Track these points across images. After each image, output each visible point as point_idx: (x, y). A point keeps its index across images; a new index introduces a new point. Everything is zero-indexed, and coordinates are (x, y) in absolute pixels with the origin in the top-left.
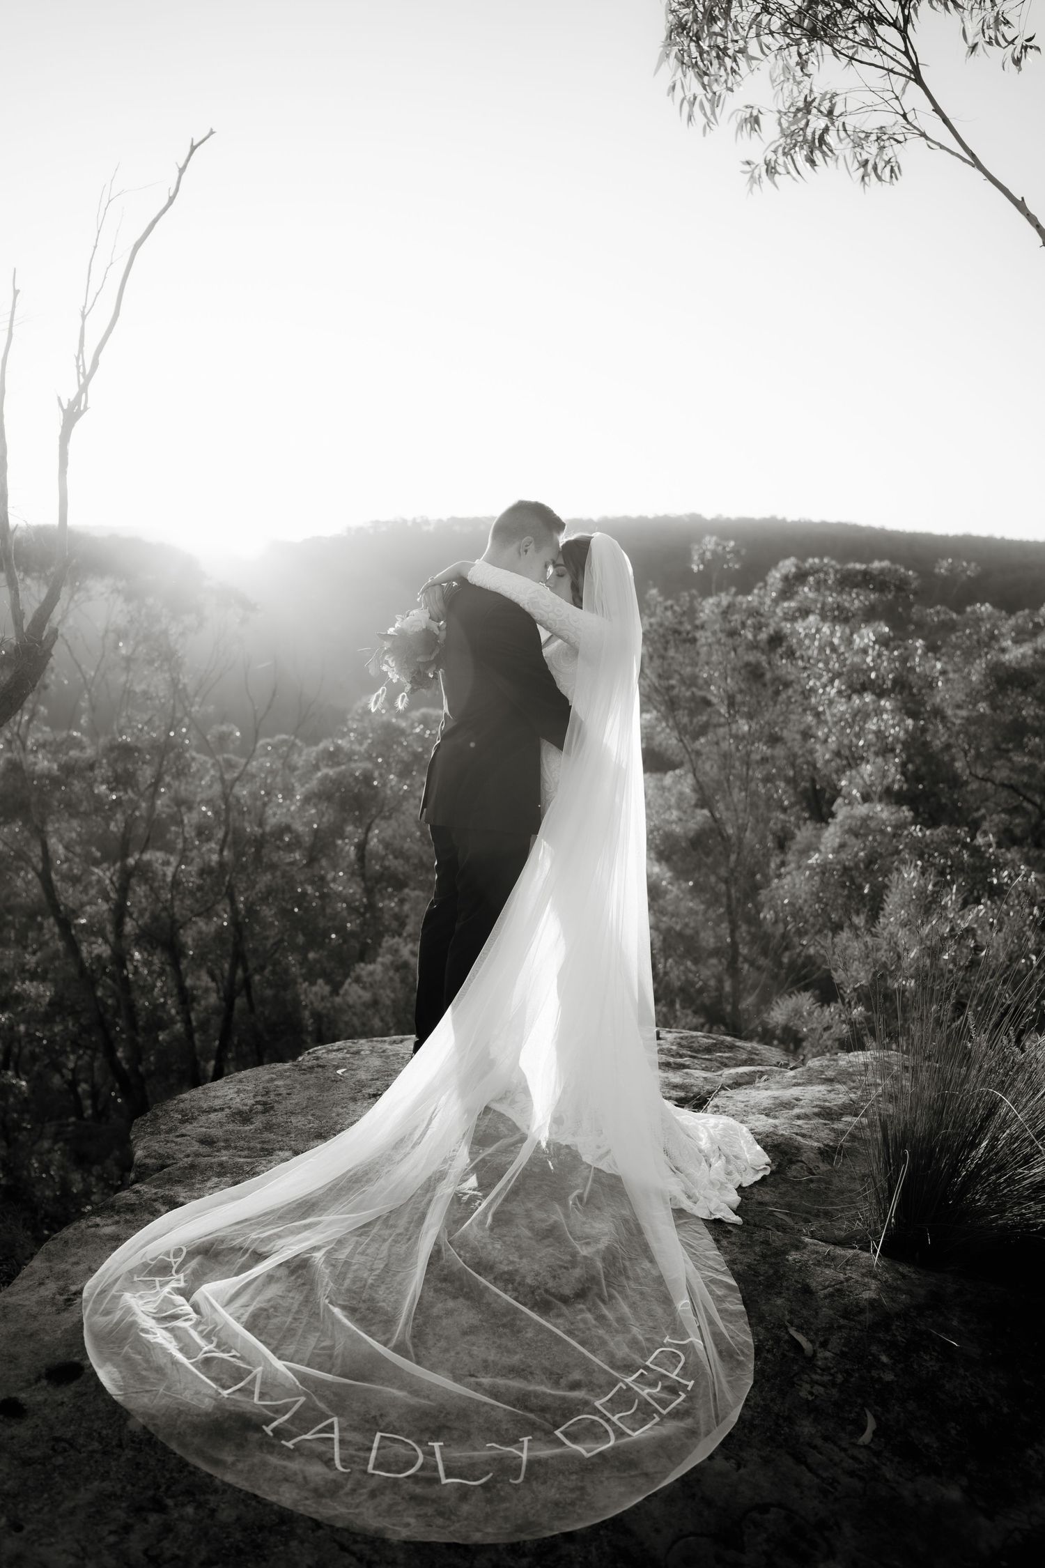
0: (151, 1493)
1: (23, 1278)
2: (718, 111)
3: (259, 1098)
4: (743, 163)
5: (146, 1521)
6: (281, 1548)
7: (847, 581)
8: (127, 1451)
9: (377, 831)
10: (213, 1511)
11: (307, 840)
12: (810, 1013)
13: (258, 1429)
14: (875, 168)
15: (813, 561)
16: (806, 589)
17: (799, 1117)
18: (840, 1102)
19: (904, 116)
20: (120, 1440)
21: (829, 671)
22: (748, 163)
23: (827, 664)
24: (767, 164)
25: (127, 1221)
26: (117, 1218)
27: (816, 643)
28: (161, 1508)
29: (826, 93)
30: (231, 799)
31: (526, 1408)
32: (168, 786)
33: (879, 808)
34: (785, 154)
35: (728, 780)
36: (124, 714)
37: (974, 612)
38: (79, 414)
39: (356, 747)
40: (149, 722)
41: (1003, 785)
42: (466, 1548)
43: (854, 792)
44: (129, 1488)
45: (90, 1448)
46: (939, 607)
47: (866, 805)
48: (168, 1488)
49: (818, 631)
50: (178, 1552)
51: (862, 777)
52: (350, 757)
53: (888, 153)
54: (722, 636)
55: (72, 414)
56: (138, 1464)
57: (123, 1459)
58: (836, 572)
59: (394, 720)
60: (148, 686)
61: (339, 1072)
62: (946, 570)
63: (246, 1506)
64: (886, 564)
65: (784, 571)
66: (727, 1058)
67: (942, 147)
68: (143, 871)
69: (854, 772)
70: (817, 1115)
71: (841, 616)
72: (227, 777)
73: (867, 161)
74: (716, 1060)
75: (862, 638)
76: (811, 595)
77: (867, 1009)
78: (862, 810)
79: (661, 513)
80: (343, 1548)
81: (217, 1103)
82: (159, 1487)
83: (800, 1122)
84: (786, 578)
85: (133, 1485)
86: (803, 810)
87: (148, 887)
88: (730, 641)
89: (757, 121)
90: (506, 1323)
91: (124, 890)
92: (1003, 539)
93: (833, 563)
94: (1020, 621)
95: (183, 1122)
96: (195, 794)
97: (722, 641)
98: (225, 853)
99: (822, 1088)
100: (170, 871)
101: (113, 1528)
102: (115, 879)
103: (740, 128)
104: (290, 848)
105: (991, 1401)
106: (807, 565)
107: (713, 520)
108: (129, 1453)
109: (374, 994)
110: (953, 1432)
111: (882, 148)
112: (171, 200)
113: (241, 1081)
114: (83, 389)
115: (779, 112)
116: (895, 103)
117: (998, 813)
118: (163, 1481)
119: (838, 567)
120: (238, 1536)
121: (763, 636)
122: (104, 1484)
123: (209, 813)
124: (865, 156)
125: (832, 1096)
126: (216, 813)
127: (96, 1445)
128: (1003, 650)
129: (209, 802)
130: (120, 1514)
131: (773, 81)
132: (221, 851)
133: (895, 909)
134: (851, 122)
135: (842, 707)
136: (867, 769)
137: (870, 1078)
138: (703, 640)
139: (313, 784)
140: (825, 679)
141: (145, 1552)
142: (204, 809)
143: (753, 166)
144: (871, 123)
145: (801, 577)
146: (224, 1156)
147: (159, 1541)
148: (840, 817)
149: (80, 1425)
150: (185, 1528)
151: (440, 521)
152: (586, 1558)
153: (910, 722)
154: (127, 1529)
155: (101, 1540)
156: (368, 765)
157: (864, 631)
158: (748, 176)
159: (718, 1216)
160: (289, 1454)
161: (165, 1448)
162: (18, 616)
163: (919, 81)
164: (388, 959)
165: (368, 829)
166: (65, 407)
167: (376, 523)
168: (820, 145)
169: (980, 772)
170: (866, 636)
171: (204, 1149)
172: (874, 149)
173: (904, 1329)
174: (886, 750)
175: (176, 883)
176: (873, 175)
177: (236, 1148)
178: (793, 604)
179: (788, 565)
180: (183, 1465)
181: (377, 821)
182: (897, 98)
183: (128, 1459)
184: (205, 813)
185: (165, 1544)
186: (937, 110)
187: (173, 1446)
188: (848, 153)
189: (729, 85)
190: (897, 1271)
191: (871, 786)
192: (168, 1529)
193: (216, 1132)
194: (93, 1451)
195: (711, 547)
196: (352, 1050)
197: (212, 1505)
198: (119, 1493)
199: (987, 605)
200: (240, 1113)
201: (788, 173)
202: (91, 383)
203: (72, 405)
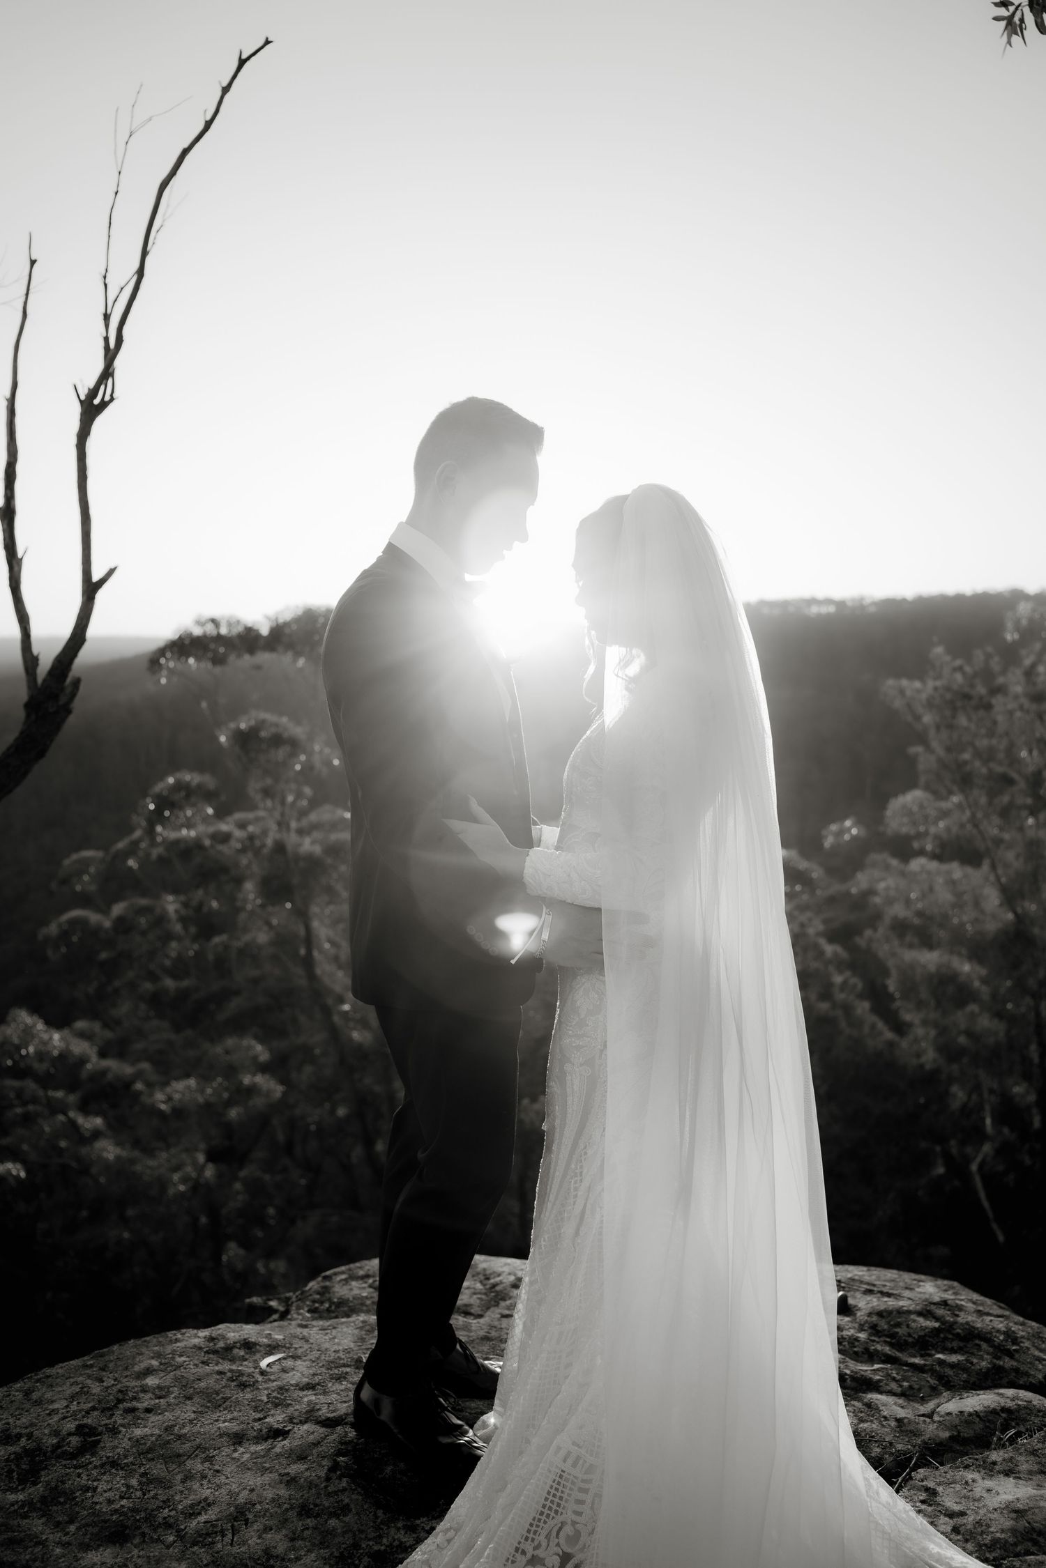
4: (996, 4)
38: (104, 405)
54: (1026, 703)
55: (91, 409)
61: (267, 1361)
66: (952, 1366)
74: (932, 1371)
88: (1034, 707)
112: (208, 125)
138: (1002, 706)
143: (1012, 9)
158: (1004, 23)
162: (30, 660)
166: (83, 398)
195: (1027, 613)
202: (118, 363)
203: (93, 393)
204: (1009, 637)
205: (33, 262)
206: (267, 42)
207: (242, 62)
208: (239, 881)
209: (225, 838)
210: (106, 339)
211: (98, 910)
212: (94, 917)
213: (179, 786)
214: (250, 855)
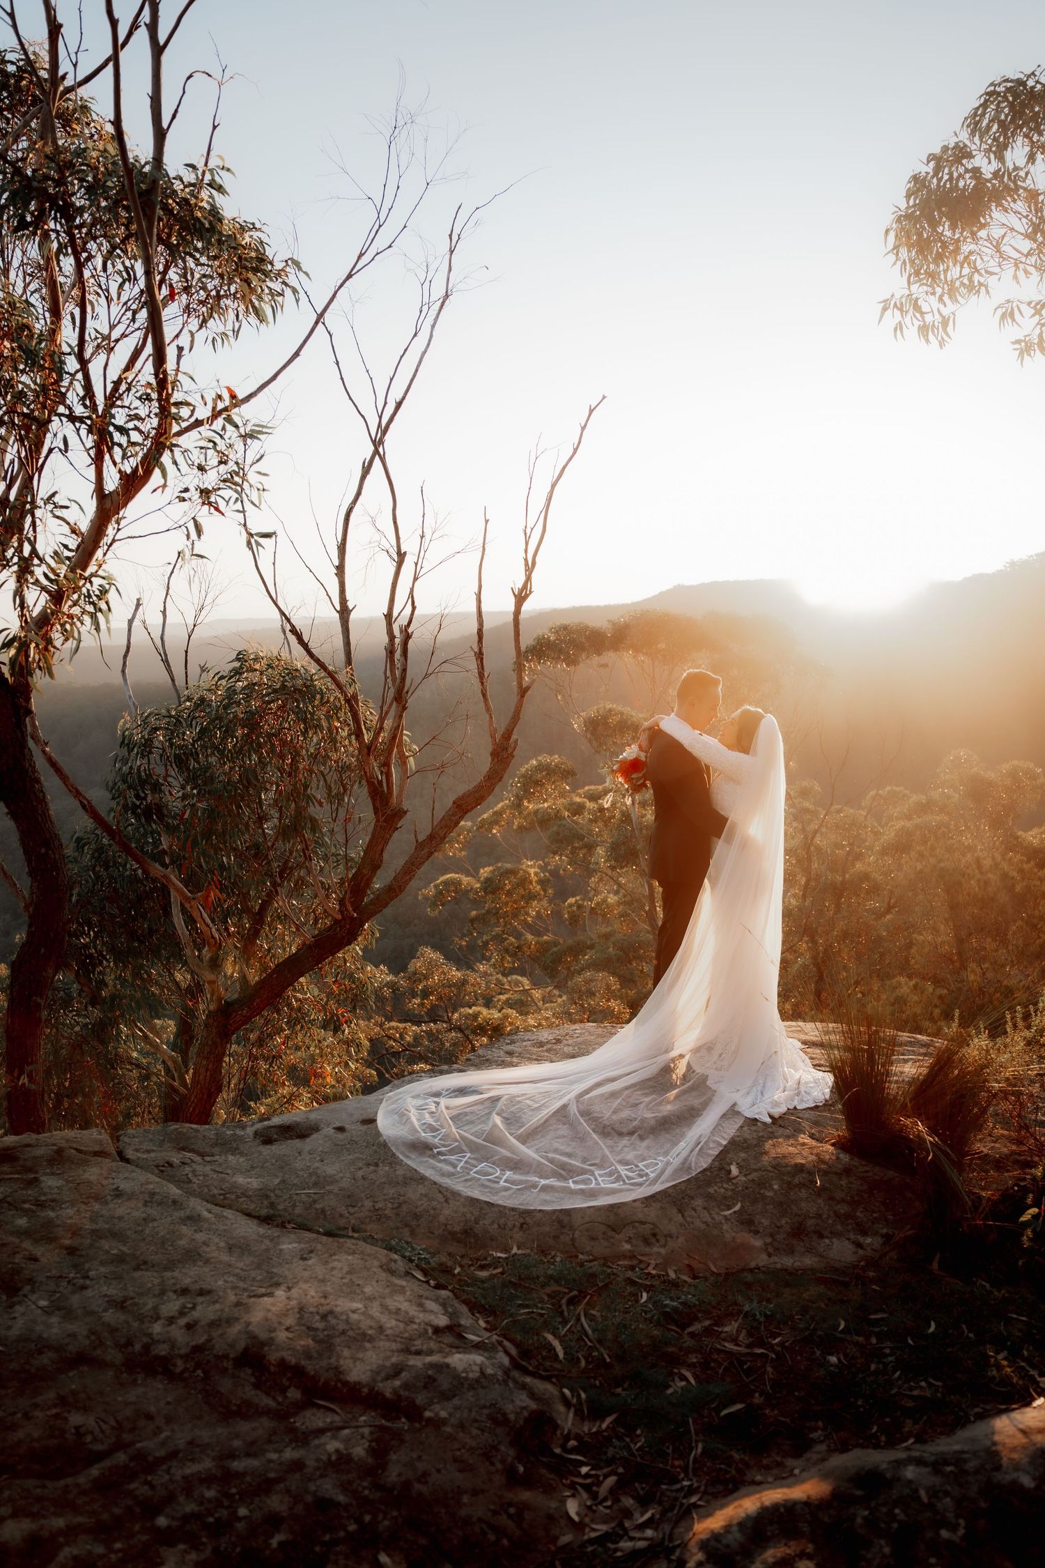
0: (375, 1161)
5: (369, 1168)
13: (431, 1149)
20: (374, 1142)
28: (377, 1166)
30: (812, 849)
31: (563, 1169)
38: (527, 596)
42: (493, 1204)
44: (368, 1157)
45: (360, 1143)
48: (383, 1161)
50: (375, 1178)
55: (520, 599)
56: (376, 1151)
80: (440, 1192)
90: (580, 1138)
112: (575, 451)
114: (528, 579)
154: (360, 1169)
160: (440, 1161)
161: (389, 1149)
162: (492, 732)
180: (394, 1155)
187: (393, 1148)
202: (533, 575)
203: (521, 591)
205: (487, 521)
206: (604, 397)
207: (591, 411)
208: (590, 848)
209: (578, 810)
210: (526, 560)
211: (468, 874)
212: (466, 880)
213: (540, 768)
214: (600, 824)
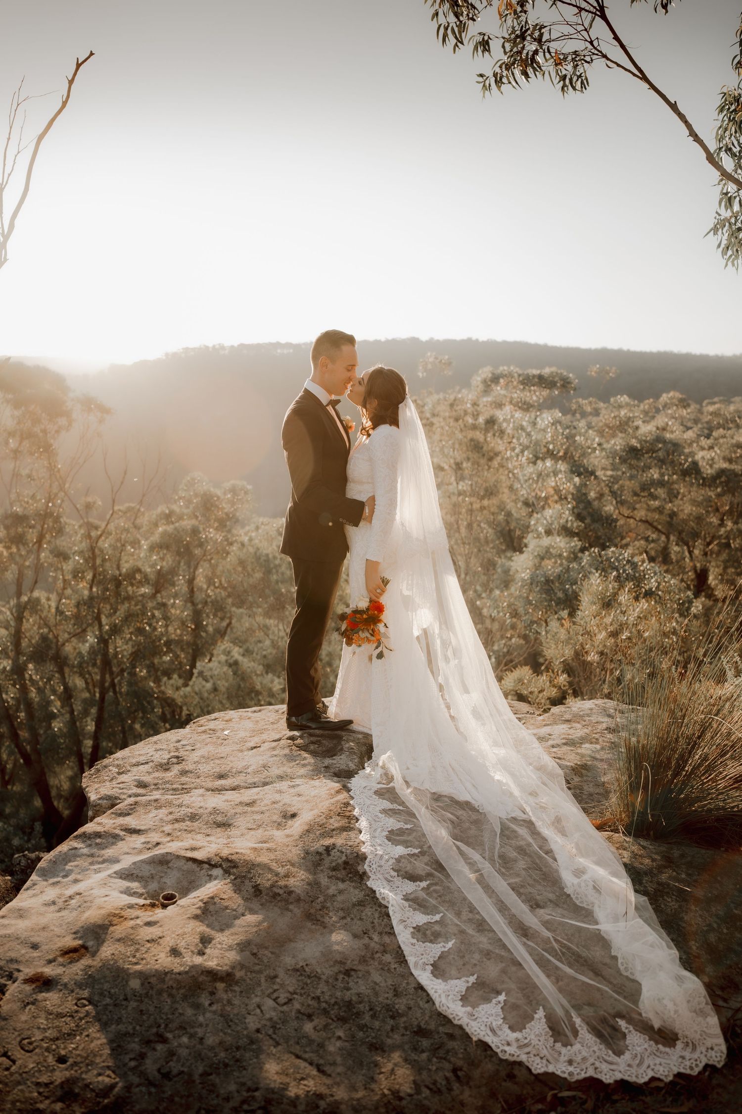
0: (154, 1030)
1: (27, 889)
2: (463, 35)
3: (172, 754)
4: (477, 75)
5: (154, 1049)
6: (255, 1060)
7: (527, 381)
8: (131, 1003)
9: (201, 570)
10: (202, 1039)
11: (152, 577)
12: (530, 681)
14: (571, 80)
15: (503, 369)
16: (499, 388)
17: (553, 746)
18: (579, 735)
19: (591, 43)
20: (125, 995)
21: (520, 445)
22: (481, 76)
23: (518, 439)
24: (495, 75)
25: (97, 844)
26: (89, 842)
27: (511, 425)
28: (164, 1040)
29: (537, 25)
30: (96, 550)
32: (49, 542)
33: (558, 540)
34: (507, 69)
35: (457, 523)
36: (14, 491)
37: (616, 401)
39: (186, 511)
40: (33, 497)
41: (641, 521)
43: (540, 529)
44: (138, 1028)
45: (104, 1003)
46: (591, 399)
47: (550, 538)
48: (167, 1025)
49: (512, 416)
50: (182, 1069)
51: (545, 519)
52: (181, 518)
53: (580, 70)
54: (450, 421)
56: (141, 1011)
57: (130, 1008)
58: (519, 375)
59: (212, 489)
60: (32, 470)
61: (226, 733)
62: (596, 372)
63: (225, 1034)
64: (554, 369)
65: (484, 376)
67: (618, 65)
68: (34, 606)
69: (539, 516)
70: (565, 744)
71: (526, 407)
72: (94, 534)
73: (565, 76)
75: (543, 420)
76: (503, 392)
77: (569, 676)
78: (546, 541)
79: (390, 337)
81: (142, 759)
82: (159, 1026)
83: (555, 750)
84: (485, 381)
85: (141, 1026)
86: (501, 543)
87: (38, 617)
88: (456, 424)
89: (487, 43)
91: (19, 619)
92: (628, 351)
93: (517, 369)
94: (646, 407)
95: (119, 773)
96: (71, 548)
97: (451, 424)
98: (94, 589)
99: (565, 726)
100: (53, 604)
101: (132, 1056)
102: (14, 610)
103: (476, 48)
104: (141, 584)
105: (715, 926)
106: (499, 371)
107: (427, 341)
108: (133, 1004)
109: (214, 684)
110: (694, 948)
111: (575, 67)
112: (64, 104)
113: (156, 743)
115: (504, 38)
116: (584, 33)
117: (639, 540)
118: (162, 1021)
119: (520, 372)
120: (223, 1055)
121: (481, 420)
122: (119, 1027)
123: (81, 561)
124: (564, 72)
125: (572, 731)
126: (86, 560)
127: (108, 1000)
128: (637, 428)
129: (81, 553)
130: (135, 1046)
131: (500, 15)
132: (91, 588)
133: (587, 606)
134: (554, 46)
135: (530, 469)
136: (548, 512)
137: (594, 719)
138: (438, 425)
139: (156, 538)
140: (517, 451)
141: (159, 1071)
142: (77, 558)
143: (485, 78)
144: (569, 47)
145: (495, 379)
146: (156, 795)
147: (167, 1063)
148: (531, 546)
149: (93, 987)
150: (184, 1052)
151: (232, 347)
152: (465, 1050)
153: (577, 480)
154: (142, 1056)
155: (125, 1065)
156: (194, 522)
157: (544, 415)
158: (481, 85)
159: (513, 815)
163: (604, 17)
164: (223, 658)
165: (196, 568)
167: (187, 350)
168: (532, 63)
169: (626, 512)
170: (546, 418)
171: (141, 791)
172: (570, 67)
173: (651, 882)
174: (562, 498)
175: (59, 612)
176: (570, 87)
177: (163, 789)
178: (490, 399)
179: (486, 372)
181: (202, 563)
182: (586, 30)
183: (134, 1008)
184: (78, 561)
185: (172, 1064)
186: (616, 38)
188: (552, 69)
189: (471, 16)
190: (640, 844)
191: (551, 524)
192: (172, 1054)
193: (147, 779)
194: (107, 1005)
195: (431, 360)
196: (226, 719)
197: (200, 1035)
198: (131, 1032)
199: (625, 396)
200: (161, 765)
201: (510, 83)
204: (420, 375)
206: (92, 54)
207: (79, 65)
